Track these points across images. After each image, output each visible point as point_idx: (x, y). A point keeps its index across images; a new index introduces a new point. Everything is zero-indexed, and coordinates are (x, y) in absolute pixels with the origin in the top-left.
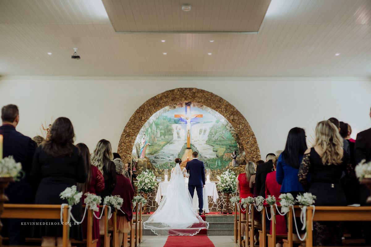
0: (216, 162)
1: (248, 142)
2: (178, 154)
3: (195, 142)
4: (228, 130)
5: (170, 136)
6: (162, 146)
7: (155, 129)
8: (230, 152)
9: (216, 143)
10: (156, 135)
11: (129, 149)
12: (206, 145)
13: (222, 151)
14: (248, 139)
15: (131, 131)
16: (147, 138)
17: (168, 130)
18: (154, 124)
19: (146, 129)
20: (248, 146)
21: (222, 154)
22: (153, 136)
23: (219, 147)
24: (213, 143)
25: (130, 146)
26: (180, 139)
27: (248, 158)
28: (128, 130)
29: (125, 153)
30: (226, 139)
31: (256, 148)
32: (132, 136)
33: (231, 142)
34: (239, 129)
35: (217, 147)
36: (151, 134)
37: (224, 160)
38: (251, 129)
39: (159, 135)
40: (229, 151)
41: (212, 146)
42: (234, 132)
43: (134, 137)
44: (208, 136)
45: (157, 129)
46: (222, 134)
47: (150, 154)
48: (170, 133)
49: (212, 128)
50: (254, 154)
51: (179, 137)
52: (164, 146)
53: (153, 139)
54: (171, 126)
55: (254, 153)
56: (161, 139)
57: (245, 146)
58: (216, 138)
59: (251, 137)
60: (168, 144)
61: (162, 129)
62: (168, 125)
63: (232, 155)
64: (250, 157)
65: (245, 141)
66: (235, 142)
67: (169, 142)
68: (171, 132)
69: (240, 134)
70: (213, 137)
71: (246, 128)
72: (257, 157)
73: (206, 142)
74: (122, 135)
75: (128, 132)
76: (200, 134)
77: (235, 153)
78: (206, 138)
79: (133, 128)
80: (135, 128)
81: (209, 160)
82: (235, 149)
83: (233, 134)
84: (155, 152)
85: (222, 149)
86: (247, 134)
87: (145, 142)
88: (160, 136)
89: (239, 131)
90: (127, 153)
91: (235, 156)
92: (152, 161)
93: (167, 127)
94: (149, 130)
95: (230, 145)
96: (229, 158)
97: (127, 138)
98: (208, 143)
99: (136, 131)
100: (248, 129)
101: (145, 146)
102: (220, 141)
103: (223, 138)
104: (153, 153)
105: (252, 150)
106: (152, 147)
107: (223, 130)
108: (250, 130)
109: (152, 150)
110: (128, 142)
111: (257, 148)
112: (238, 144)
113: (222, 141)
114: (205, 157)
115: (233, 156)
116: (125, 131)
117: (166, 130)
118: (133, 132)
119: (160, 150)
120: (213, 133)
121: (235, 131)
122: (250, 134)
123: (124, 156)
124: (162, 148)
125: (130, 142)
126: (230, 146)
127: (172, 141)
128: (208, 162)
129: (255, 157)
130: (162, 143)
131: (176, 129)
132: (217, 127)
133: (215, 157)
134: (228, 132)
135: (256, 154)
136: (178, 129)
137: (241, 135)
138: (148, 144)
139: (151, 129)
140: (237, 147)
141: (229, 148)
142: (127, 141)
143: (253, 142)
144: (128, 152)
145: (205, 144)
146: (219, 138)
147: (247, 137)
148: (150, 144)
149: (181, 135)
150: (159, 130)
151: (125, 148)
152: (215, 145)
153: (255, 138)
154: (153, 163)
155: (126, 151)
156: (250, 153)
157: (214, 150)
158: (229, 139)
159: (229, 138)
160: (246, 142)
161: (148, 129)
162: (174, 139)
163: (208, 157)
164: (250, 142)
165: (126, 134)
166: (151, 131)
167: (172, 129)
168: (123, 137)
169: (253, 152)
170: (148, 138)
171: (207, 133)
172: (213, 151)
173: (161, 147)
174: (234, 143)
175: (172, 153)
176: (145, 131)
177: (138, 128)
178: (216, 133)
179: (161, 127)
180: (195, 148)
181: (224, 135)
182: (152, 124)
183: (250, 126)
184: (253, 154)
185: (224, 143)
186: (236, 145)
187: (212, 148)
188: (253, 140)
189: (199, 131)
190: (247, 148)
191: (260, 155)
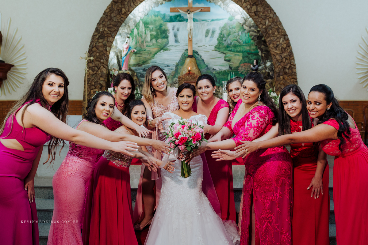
0: (228, 77)
1: (278, 46)
2: (175, 64)
3: (199, 48)
4: (246, 31)
5: (165, 40)
6: (153, 53)
7: (144, 30)
8: (248, 62)
9: (229, 49)
10: (145, 38)
11: (103, 57)
12: (215, 52)
13: (237, 59)
14: (277, 40)
15: (106, 29)
16: (132, 43)
17: (162, 31)
18: (141, 23)
19: (130, 30)
20: (277, 51)
21: (237, 65)
22: (141, 40)
23: (232, 55)
24: (224, 48)
25: (105, 52)
26: (178, 44)
27: (277, 69)
28: (102, 29)
29: (98, 63)
30: (244, 43)
31: (289, 54)
32: (108, 37)
33: (250, 47)
34: (264, 27)
35: (230, 55)
36: (137, 36)
37: (240, 73)
38: (282, 26)
39: (149, 38)
40: (247, 60)
41: (223, 53)
42: (254, 34)
43: (111, 38)
44: (218, 39)
45: (145, 30)
46: (237, 37)
47: (137, 64)
48: (164, 35)
49: (224, 27)
50: (286, 63)
51: (176, 41)
52: (156, 53)
53: (140, 44)
54: (165, 25)
55: (287, 61)
56: (152, 44)
57: (273, 51)
58: (229, 42)
59: (282, 39)
60: (162, 51)
61: (153, 30)
62: (161, 24)
63: (252, 66)
64: (281, 67)
65: (273, 44)
66: (256, 48)
67: (163, 48)
68: (166, 34)
69: (265, 33)
70: (225, 41)
71: (275, 25)
72: (290, 67)
73: (215, 47)
74: (94, 36)
75: (101, 32)
76: (206, 36)
77: (257, 62)
78: (215, 41)
79: (109, 26)
80: (111, 26)
81: (219, 73)
82: (255, 57)
83: (252, 37)
84: (144, 63)
85: (237, 57)
86: (276, 33)
87: (129, 48)
88: (151, 40)
89: (264, 30)
90: (100, 62)
91: (257, 66)
92: (140, 75)
93: (161, 26)
94: (135, 31)
95: (248, 51)
96: (246, 70)
97: (100, 41)
98: (218, 50)
99: (113, 30)
100: (277, 25)
101: (129, 53)
102: (235, 46)
103: (239, 42)
104: (141, 63)
105: (283, 57)
106: (140, 55)
107: (239, 31)
108: (281, 28)
109: (140, 59)
110: (101, 46)
111: (291, 54)
112: (259, 50)
113: (238, 46)
114: (213, 69)
115: (254, 66)
116: (97, 30)
117: (158, 31)
118: (109, 32)
119: (150, 59)
120: (225, 36)
121: (255, 32)
122: (280, 33)
123: (97, 67)
124: (153, 57)
125: (105, 46)
126: (248, 54)
127: (167, 47)
128: (217, 75)
129: (288, 67)
130: (154, 49)
131: (173, 29)
132: (231, 27)
133: (226, 68)
134: (245, 33)
135: (288, 63)
136: (175, 30)
137: (267, 35)
138: (132, 50)
139: (138, 29)
140: (258, 55)
141: (247, 57)
142: (101, 44)
143: (285, 46)
144: (102, 61)
145: (213, 50)
146: (234, 41)
147: (276, 38)
148: (136, 51)
149: (179, 38)
150: (149, 31)
151: (98, 54)
152: (228, 52)
153: (288, 40)
154: (141, 78)
155: (99, 60)
156: (280, 61)
157: (227, 59)
158: (246, 43)
159: (247, 41)
160: (275, 46)
161: (133, 30)
162: (170, 44)
163: (217, 68)
164: (280, 46)
165: (99, 34)
166: (138, 33)
167: (167, 30)
168: (95, 39)
169: (284, 60)
170: (134, 43)
171: (217, 35)
172: (225, 60)
173: (152, 55)
174: (254, 49)
175: (167, 63)
176: (130, 32)
177: (115, 26)
178: (229, 35)
179: (151, 27)
180: (199, 57)
181: (240, 38)
182: (139, 22)
183: (280, 22)
184: (284, 62)
185: (240, 49)
186: (257, 52)
187: (223, 56)
188: (285, 42)
189: (204, 32)
190: (275, 54)
191: (294, 64)
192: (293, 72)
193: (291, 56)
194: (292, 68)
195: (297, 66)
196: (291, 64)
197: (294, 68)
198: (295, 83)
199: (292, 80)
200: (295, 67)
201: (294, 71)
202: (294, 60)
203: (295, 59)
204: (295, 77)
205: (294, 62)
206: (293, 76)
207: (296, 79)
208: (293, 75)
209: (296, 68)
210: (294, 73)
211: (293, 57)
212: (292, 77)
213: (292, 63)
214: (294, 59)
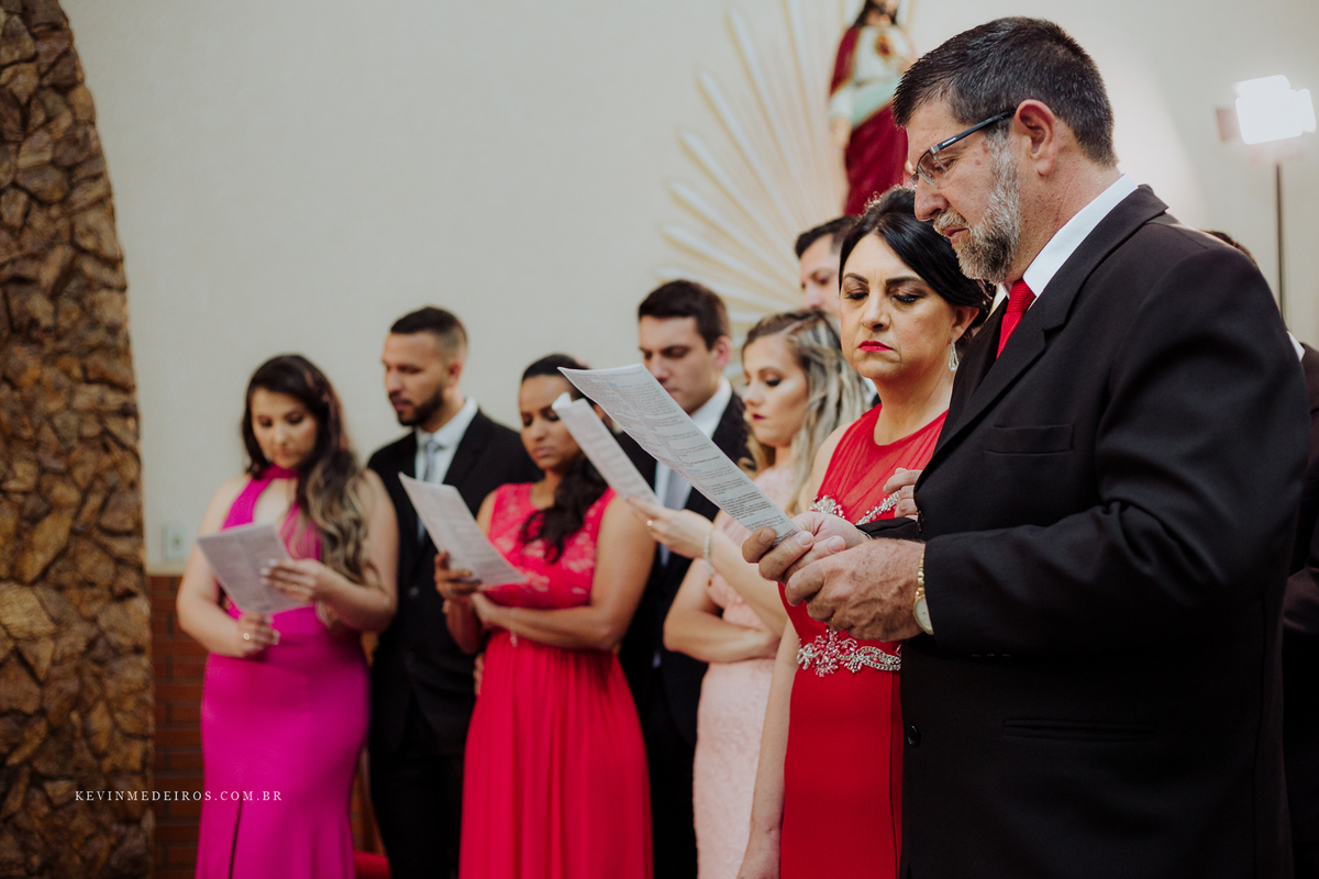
31: (67, 155)
50: (28, 239)
55: (37, 221)
72: (69, 272)
129: (48, 273)
135: (53, 240)
143: (25, 81)
188: (28, 44)
191: (108, 250)
192: (95, 324)
193: (81, 173)
194: (91, 285)
195: (131, 269)
196: (83, 251)
197: (109, 287)
198: (115, 426)
199: (87, 396)
200: (113, 279)
201: (108, 314)
202: (111, 215)
203: (120, 201)
204: (115, 369)
205: (104, 226)
206: (98, 361)
207: (126, 388)
208: (93, 350)
209: (123, 289)
210: (96, 337)
211: (97, 190)
212: (84, 369)
213: (89, 243)
214: (104, 202)
